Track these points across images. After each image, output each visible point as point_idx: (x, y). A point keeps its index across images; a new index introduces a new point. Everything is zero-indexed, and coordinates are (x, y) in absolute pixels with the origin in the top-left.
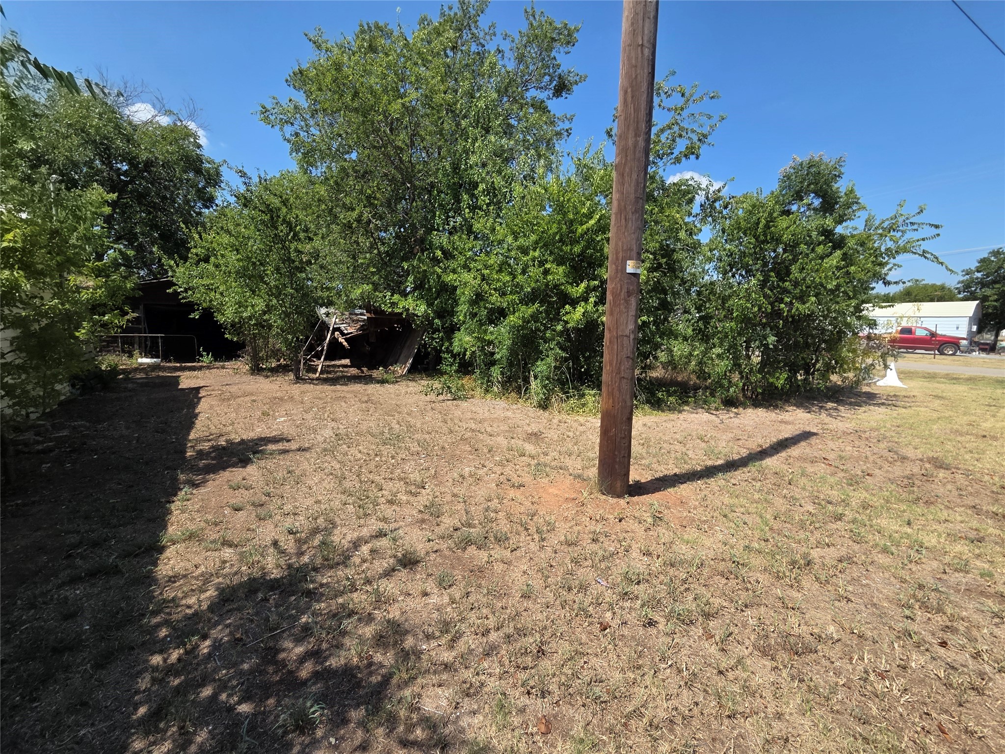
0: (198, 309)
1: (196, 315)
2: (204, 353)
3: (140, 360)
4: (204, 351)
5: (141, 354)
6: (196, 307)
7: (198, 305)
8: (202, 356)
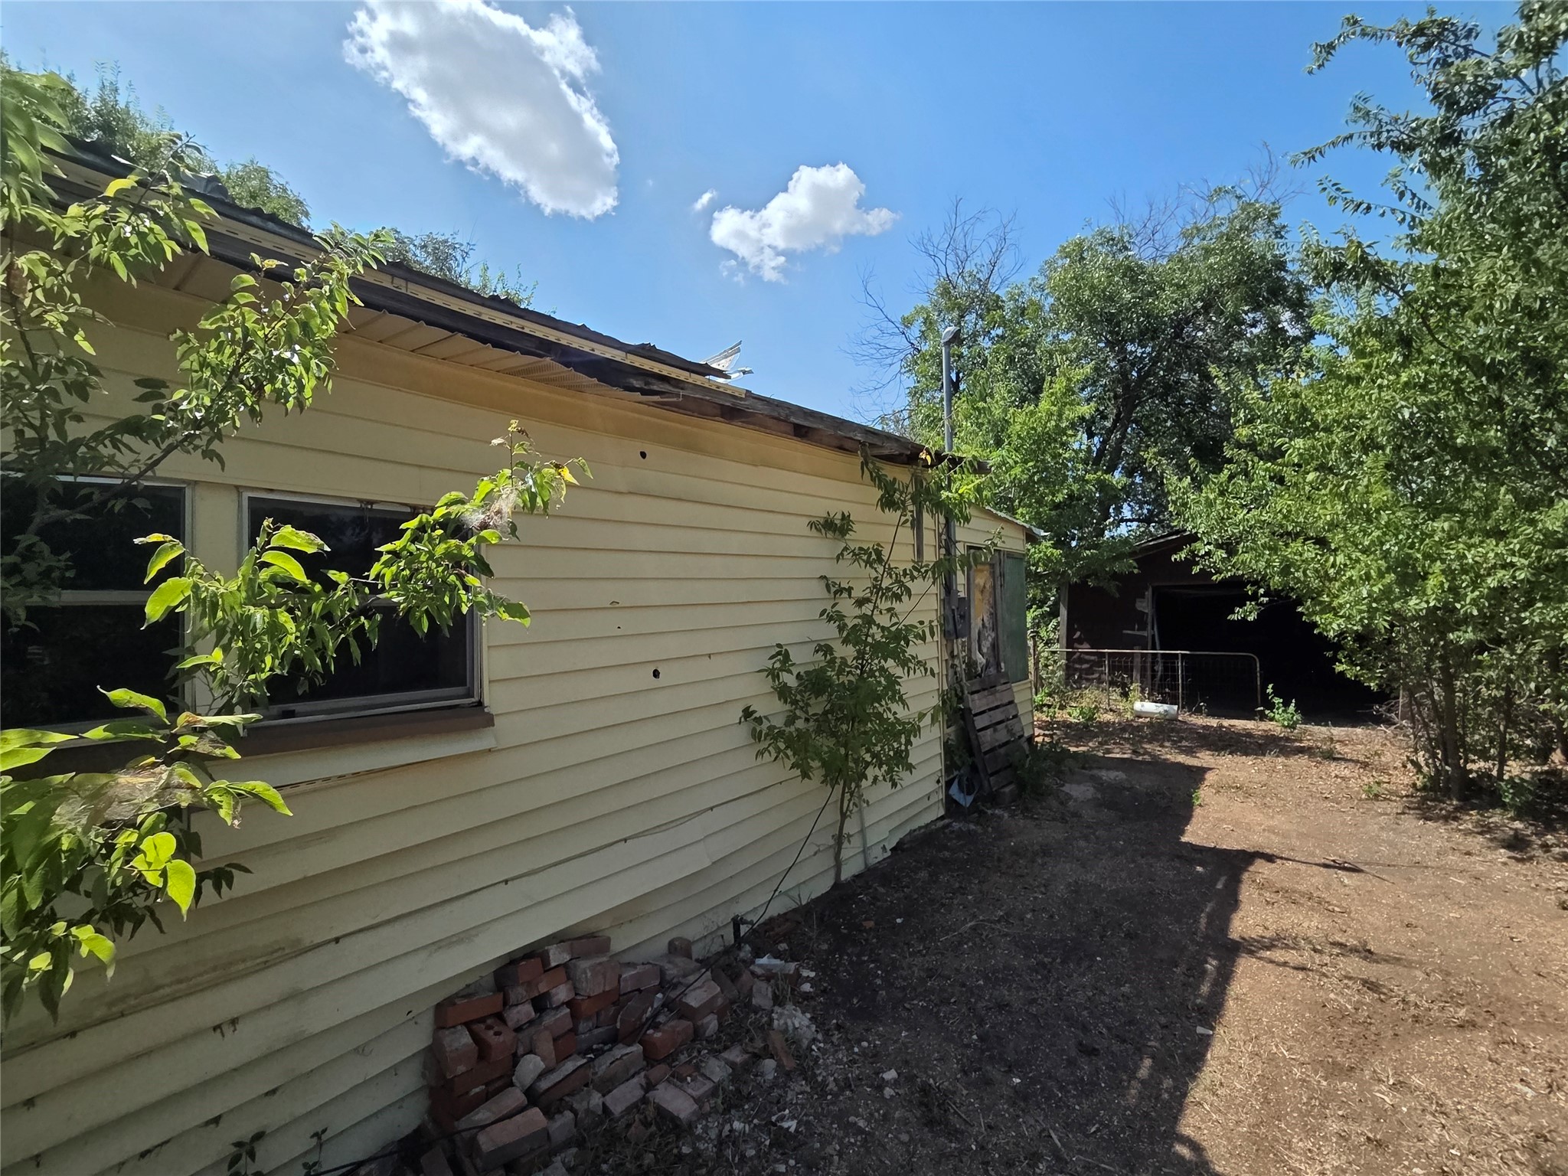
0: (1255, 597)
1: (1248, 612)
2: (1277, 700)
3: (1138, 706)
4: (1276, 693)
5: (1143, 691)
6: (1250, 590)
7: (1256, 583)
8: (1271, 706)
